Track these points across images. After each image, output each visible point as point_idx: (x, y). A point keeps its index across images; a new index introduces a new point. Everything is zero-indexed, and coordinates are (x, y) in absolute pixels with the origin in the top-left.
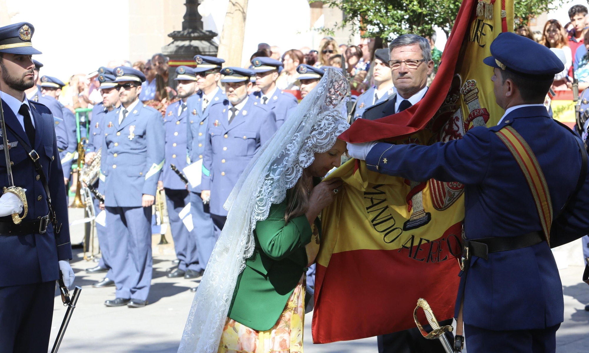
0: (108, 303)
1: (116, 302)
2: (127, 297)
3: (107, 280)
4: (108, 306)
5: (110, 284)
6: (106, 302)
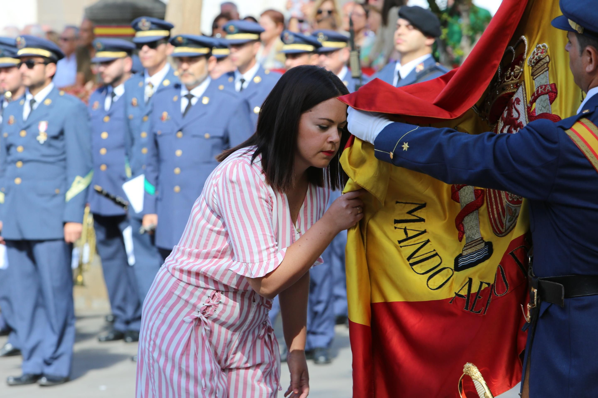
0: (11, 381)
1: (23, 379)
2: (38, 371)
3: (9, 347)
4: (11, 385)
6: (8, 379)
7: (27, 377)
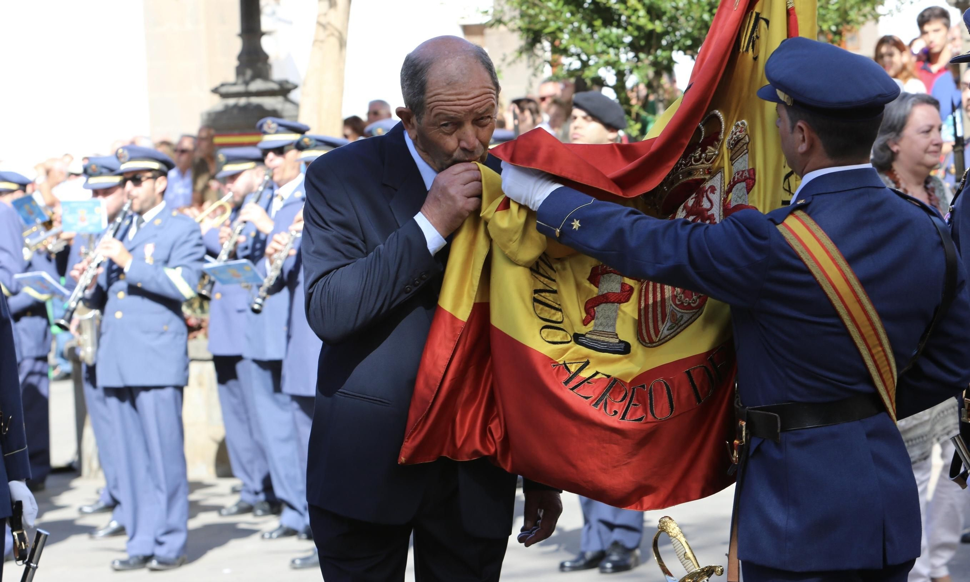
0: (117, 565)
1: (132, 562)
2: (148, 552)
3: (114, 525)
4: (117, 570)
5: (119, 531)
6: (113, 563)
7: (135, 560)
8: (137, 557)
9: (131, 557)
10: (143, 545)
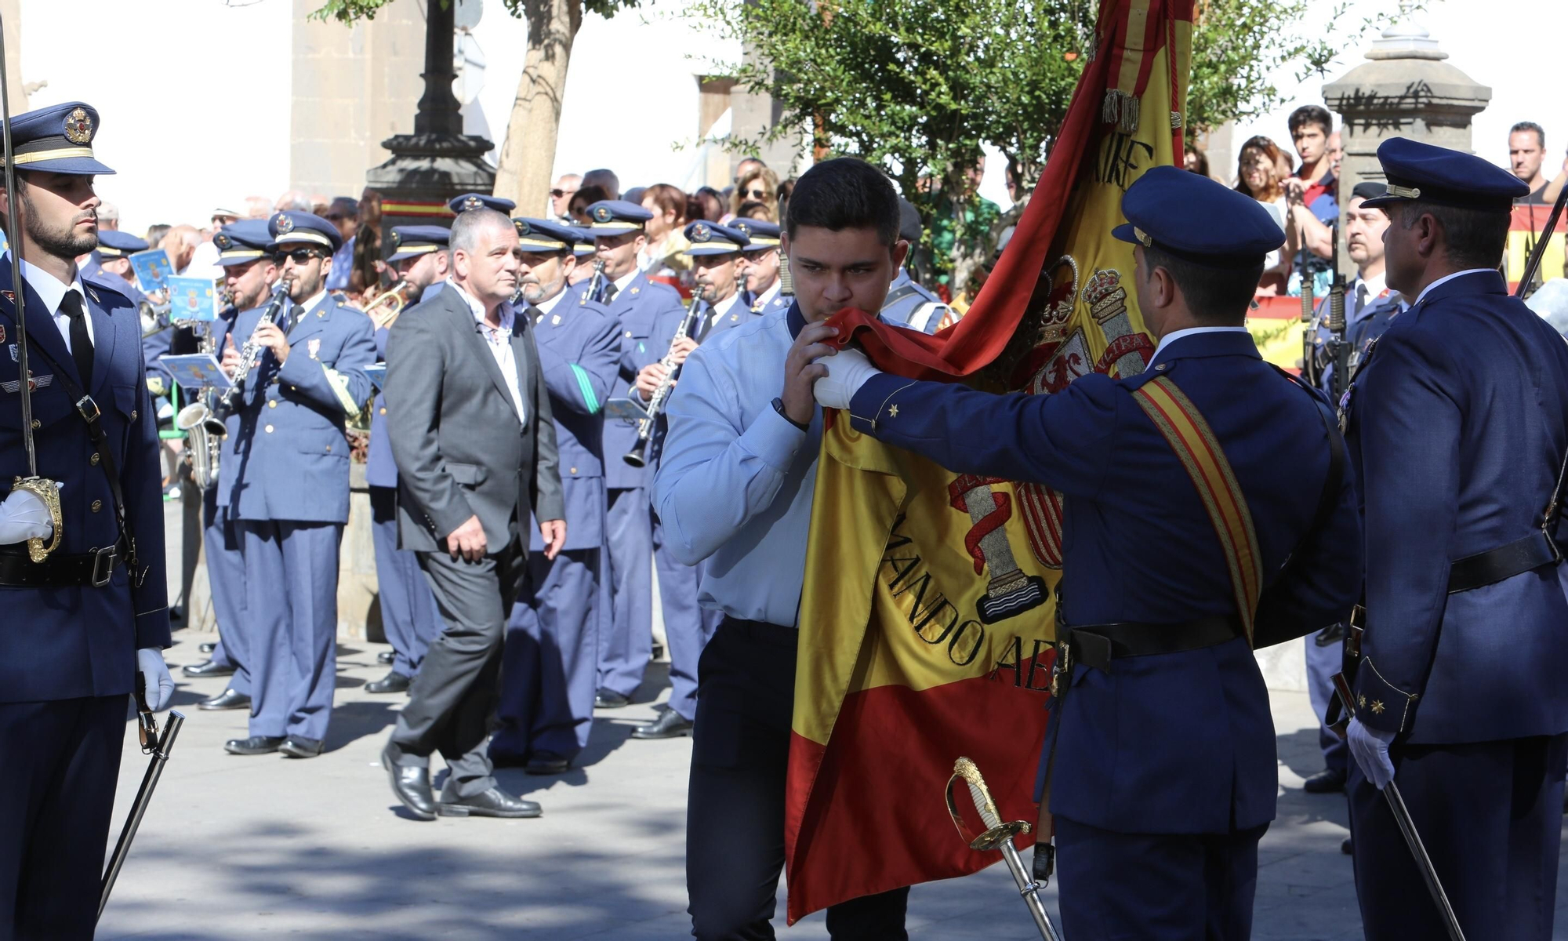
0: (233, 747)
1: (252, 745)
3: (231, 693)
4: (233, 753)
5: (239, 702)
6: (229, 743)
7: (257, 740)
8: (260, 737)
9: (252, 738)
10: (271, 721)
